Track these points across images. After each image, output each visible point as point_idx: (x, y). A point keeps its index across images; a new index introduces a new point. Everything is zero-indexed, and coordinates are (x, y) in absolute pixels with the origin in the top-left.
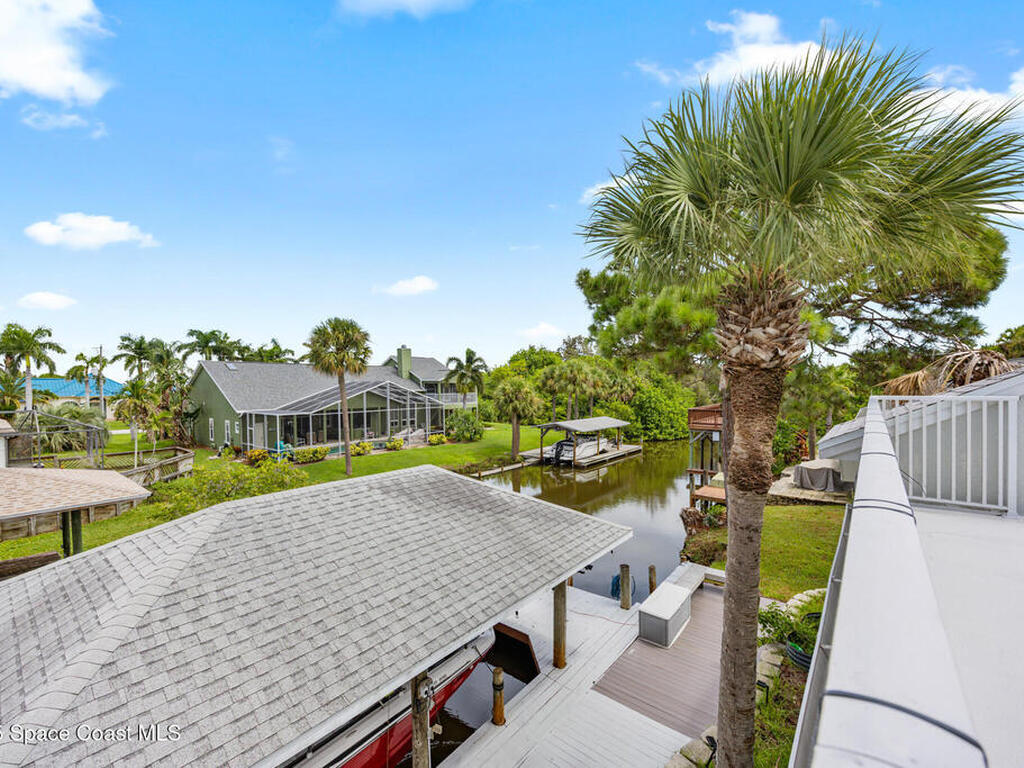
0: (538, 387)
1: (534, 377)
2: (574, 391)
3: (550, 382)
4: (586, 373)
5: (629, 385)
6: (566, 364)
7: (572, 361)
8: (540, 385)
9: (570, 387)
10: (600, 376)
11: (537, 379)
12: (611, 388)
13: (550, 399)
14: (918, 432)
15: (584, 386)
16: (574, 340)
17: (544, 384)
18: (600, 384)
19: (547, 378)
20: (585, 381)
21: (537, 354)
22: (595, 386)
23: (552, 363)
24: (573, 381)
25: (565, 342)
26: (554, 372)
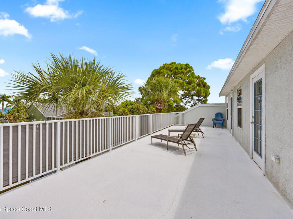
0: (129, 111)
1: (128, 108)
2: (138, 112)
3: (132, 110)
4: (141, 108)
5: (152, 111)
6: (136, 105)
7: (138, 104)
8: (130, 110)
9: (137, 111)
10: (145, 108)
11: (129, 109)
12: (147, 111)
13: (132, 114)
14: (176, 117)
15: (141, 111)
16: (138, 99)
17: (131, 110)
18: (145, 110)
19: (131, 109)
20: (141, 109)
21: (129, 102)
22: (143, 111)
23: (132, 105)
24: (138, 109)
25: (136, 99)
26: (133, 107)
